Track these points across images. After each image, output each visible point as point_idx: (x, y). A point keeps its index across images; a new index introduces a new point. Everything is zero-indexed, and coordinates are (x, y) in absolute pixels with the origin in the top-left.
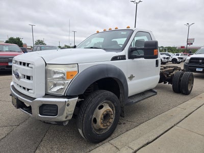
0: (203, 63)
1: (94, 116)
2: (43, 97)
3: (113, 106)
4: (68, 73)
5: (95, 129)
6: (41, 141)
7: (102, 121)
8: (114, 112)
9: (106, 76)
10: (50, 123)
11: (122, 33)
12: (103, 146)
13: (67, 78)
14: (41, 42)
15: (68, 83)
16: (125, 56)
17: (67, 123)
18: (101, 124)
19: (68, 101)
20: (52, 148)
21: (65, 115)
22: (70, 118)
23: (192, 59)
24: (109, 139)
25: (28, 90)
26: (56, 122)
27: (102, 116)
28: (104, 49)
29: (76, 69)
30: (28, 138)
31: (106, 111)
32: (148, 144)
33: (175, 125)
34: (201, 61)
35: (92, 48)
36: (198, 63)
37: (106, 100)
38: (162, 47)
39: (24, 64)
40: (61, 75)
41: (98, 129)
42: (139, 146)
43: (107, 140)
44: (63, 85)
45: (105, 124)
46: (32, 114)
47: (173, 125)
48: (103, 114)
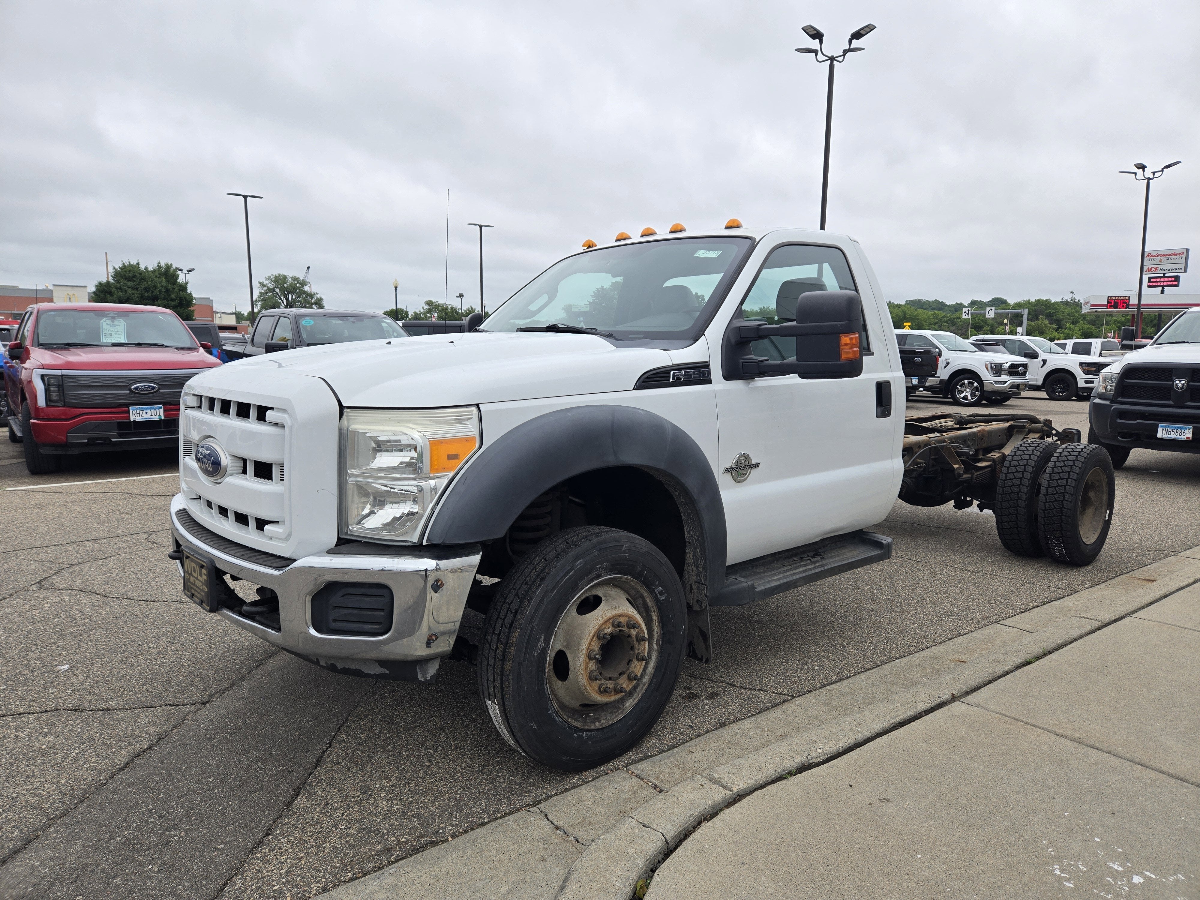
0: (1192, 393)
1: (556, 644)
2: (330, 552)
3: (650, 602)
4: (435, 443)
5: (562, 706)
6: (318, 763)
7: (592, 665)
8: (656, 629)
9: (610, 461)
10: (358, 673)
11: (701, 254)
12: (597, 783)
13: (432, 468)
14: (292, 289)
15: (435, 489)
16: (705, 366)
17: (432, 669)
18: (592, 678)
19: (438, 569)
20: (365, 790)
21: (424, 631)
22: (445, 645)
23: (1130, 371)
24: (631, 756)
25: (261, 524)
26: (382, 663)
27: (596, 646)
28: (609, 336)
29: (471, 429)
30: (254, 754)
31: (614, 622)
32: (802, 769)
33: (954, 698)
34: (1180, 383)
35: (552, 329)
36: (1167, 392)
37: (611, 571)
38: (998, 303)
39: (243, 410)
40: (406, 457)
41: (574, 704)
42: (761, 778)
43: (619, 762)
44: (415, 501)
45: (610, 685)
46: (279, 630)
47: (946, 696)
48: (599, 635)
